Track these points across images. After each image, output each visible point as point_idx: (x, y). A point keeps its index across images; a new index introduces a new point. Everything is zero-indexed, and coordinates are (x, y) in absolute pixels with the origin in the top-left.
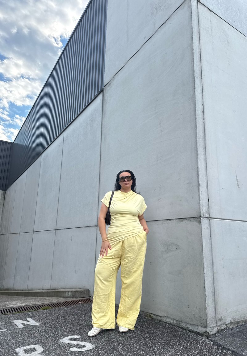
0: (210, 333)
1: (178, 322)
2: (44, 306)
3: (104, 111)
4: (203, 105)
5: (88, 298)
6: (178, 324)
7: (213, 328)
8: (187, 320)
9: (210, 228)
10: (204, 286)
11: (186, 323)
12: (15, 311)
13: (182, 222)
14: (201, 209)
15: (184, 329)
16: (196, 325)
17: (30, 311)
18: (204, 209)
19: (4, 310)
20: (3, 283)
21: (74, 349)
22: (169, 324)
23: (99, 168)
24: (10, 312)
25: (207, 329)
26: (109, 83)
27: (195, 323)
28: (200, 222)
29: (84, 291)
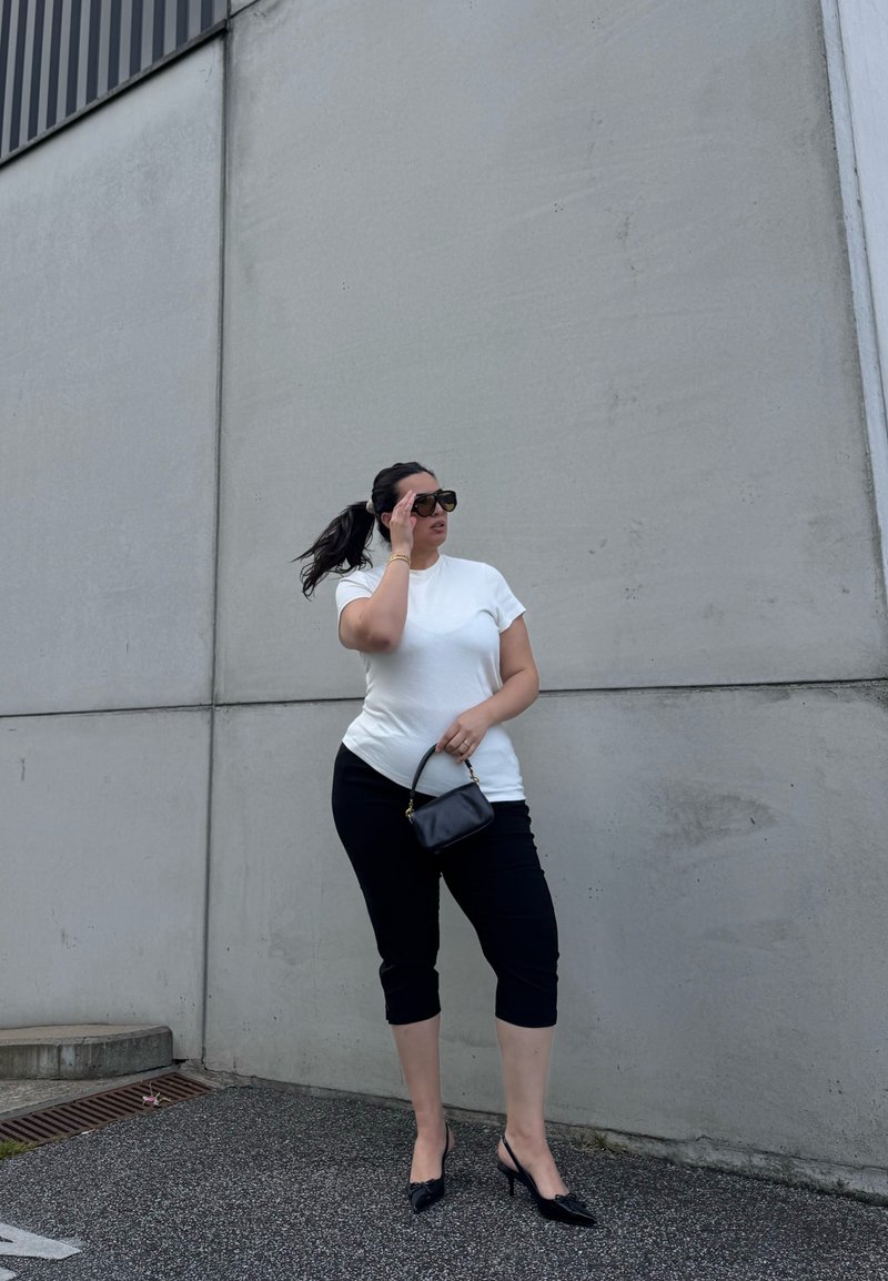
1: (776, 1163)
3: (236, 132)
4: (856, 171)
5: (169, 1070)
6: (777, 1171)
8: (835, 1147)
11: (830, 1163)
13: (781, 702)
15: (822, 1192)
22: (721, 1171)
23: (214, 414)
26: (267, 2)
29: (147, 1038)
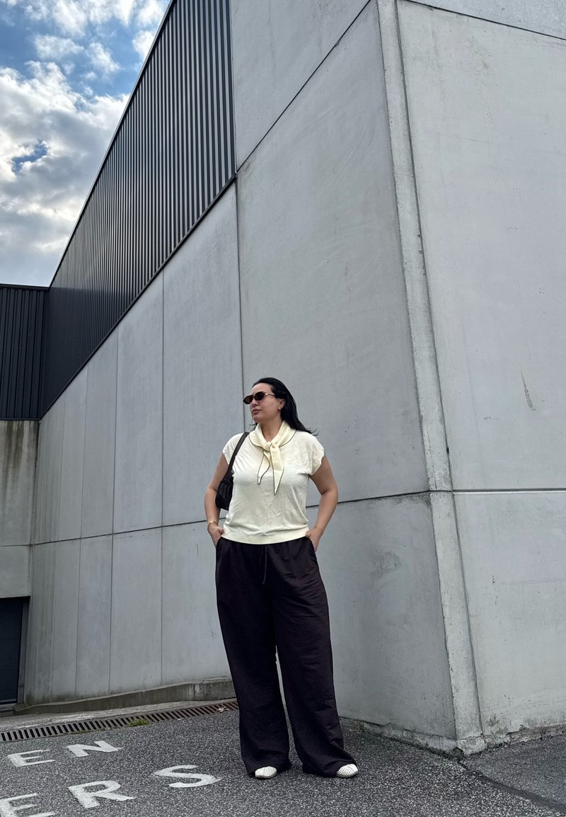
0: (464, 750)
1: (409, 735)
2: (135, 719)
4: (420, 236)
7: (472, 740)
8: (425, 726)
9: (456, 514)
10: (446, 647)
11: (423, 734)
12: (72, 730)
13: (400, 504)
14: (429, 473)
15: (421, 748)
16: (439, 737)
17: (104, 730)
18: (437, 472)
19: (48, 729)
20: (49, 681)
21: (179, 785)
22: (395, 740)
24: (61, 732)
25: (458, 742)
26: (246, 164)
27: (437, 731)
28: (428, 503)
